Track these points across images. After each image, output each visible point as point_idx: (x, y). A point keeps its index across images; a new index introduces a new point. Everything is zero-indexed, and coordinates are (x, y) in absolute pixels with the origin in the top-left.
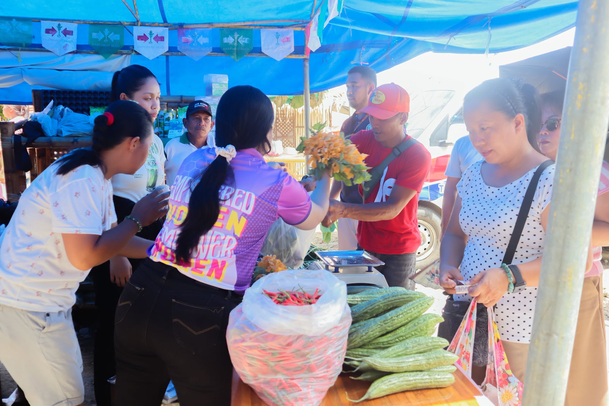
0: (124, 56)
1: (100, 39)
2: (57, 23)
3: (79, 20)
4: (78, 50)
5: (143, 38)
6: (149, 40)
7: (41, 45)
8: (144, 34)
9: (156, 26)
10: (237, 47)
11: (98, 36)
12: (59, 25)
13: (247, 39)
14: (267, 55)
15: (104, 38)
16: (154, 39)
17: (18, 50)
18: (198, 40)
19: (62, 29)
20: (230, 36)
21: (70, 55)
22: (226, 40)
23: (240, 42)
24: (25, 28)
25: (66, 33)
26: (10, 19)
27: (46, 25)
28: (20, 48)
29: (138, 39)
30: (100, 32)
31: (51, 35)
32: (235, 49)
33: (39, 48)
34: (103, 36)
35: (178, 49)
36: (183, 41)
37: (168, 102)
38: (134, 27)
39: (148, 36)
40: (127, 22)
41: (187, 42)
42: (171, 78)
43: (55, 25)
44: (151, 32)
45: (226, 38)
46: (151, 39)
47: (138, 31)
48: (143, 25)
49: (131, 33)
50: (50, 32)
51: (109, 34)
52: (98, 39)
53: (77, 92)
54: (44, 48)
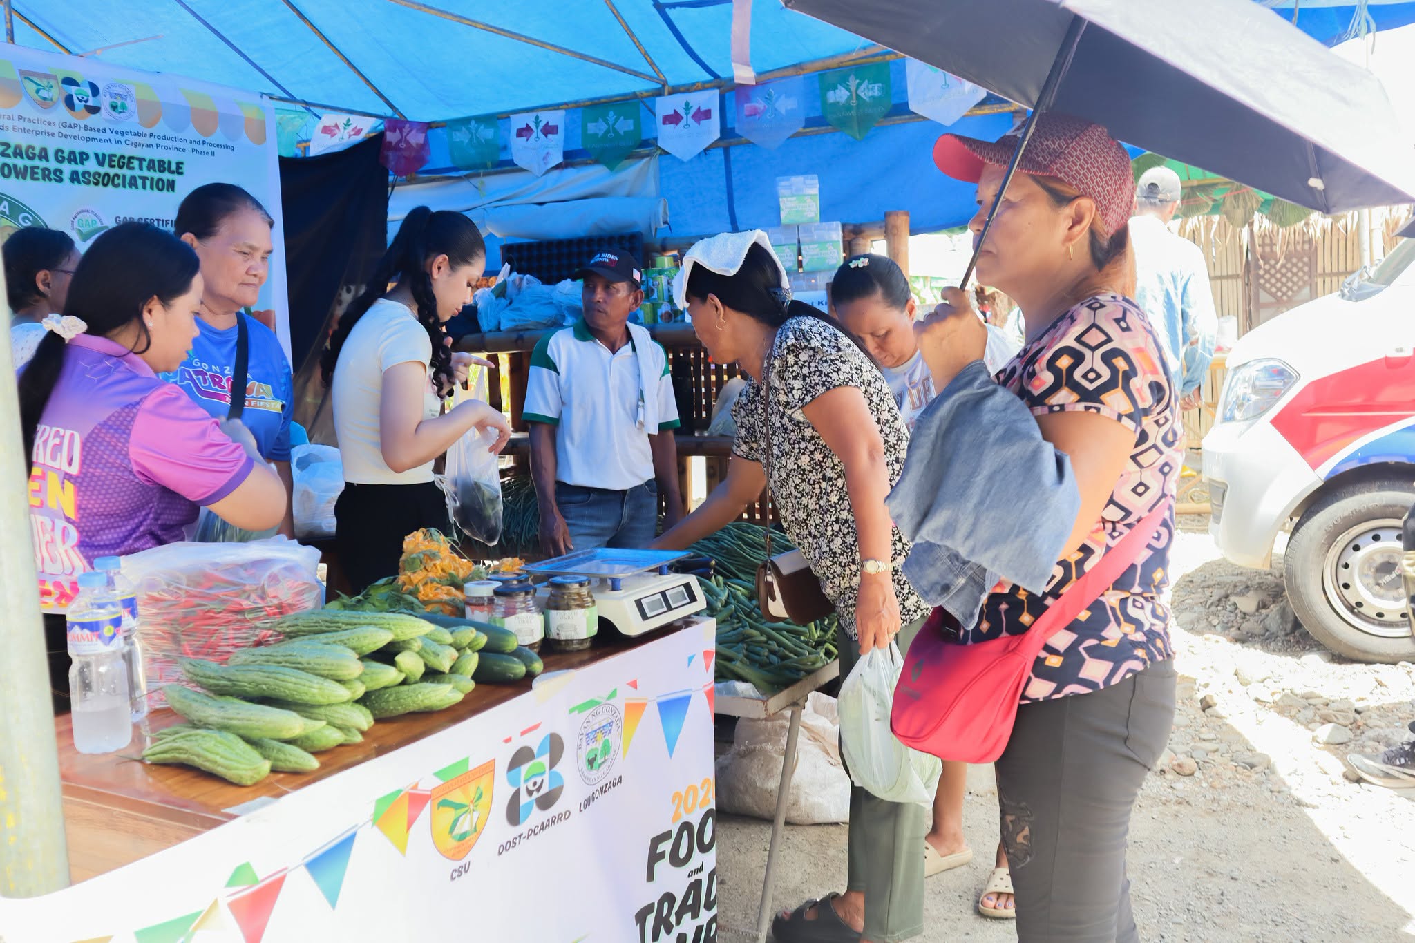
0: (645, 160)
1: (601, 133)
2: (533, 115)
3: (566, 104)
4: (569, 161)
5: (674, 118)
6: (683, 122)
7: (512, 160)
8: (675, 111)
9: (700, 90)
10: (858, 106)
11: (597, 128)
12: (537, 118)
13: (877, 86)
14: (924, 118)
15: (607, 132)
16: (693, 117)
17: (478, 175)
18: (777, 105)
19: (542, 124)
20: (839, 86)
21: (557, 172)
22: (831, 97)
23: (862, 95)
24: (487, 133)
25: (549, 130)
26: (465, 121)
27: (519, 122)
28: (482, 171)
29: (664, 123)
30: (600, 120)
31: (525, 139)
32: (853, 113)
33: (507, 166)
34: (604, 127)
35: (737, 131)
36: (746, 112)
38: (658, 99)
39: (682, 112)
40: (647, 91)
41: (755, 112)
43: (529, 119)
44: (687, 104)
45: (832, 92)
46: (688, 119)
47: (665, 106)
48: (675, 90)
49: (653, 113)
50: (524, 133)
51: (616, 121)
52: (597, 134)
53: (569, 242)
54: (516, 165)
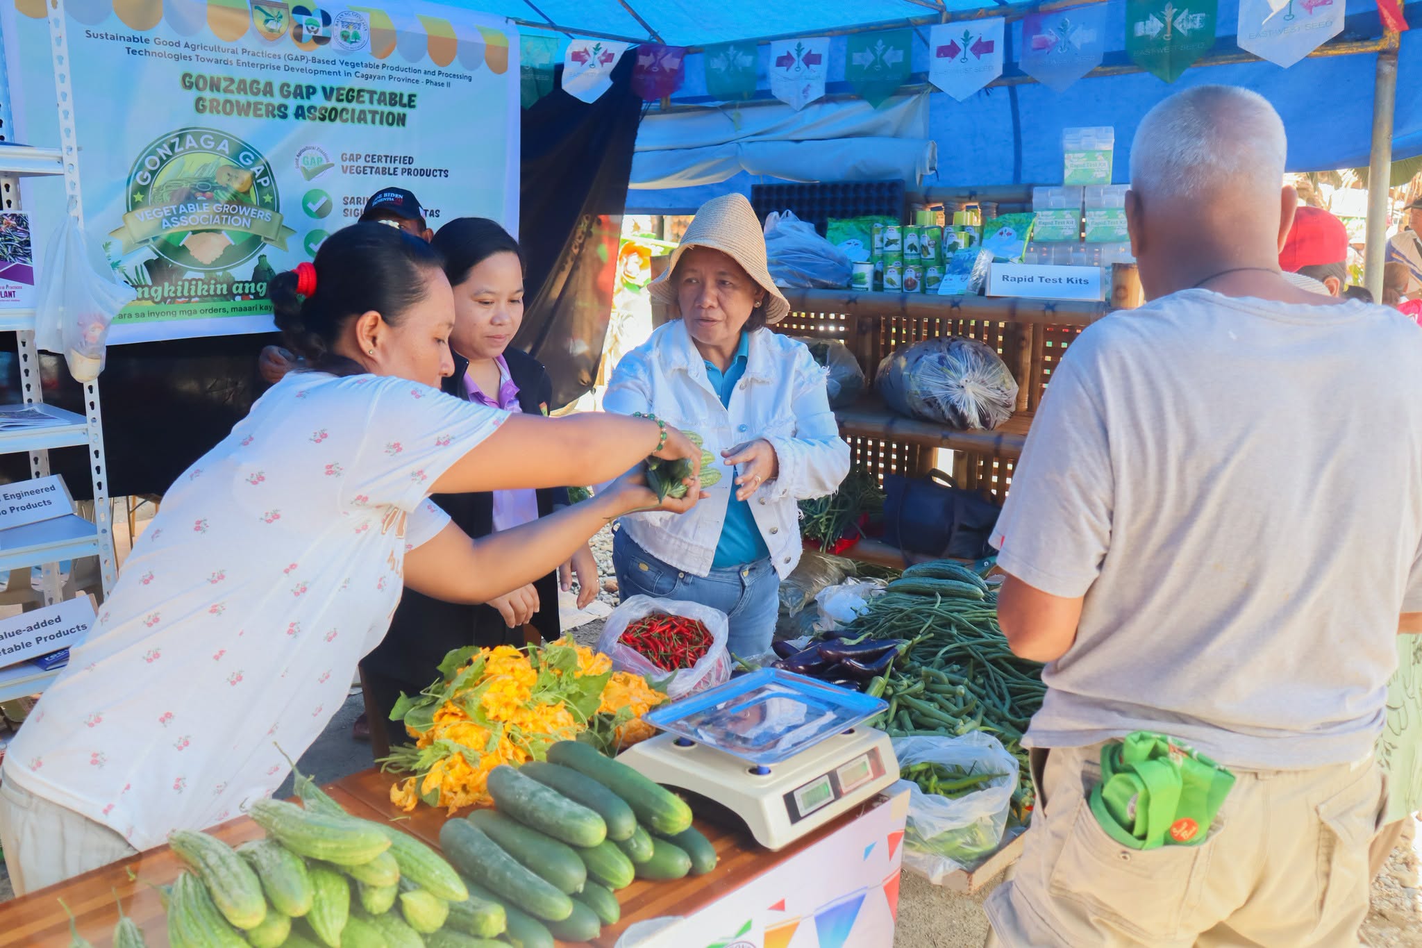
0: (915, 97)
1: (867, 65)
2: (796, 42)
3: (830, 30)
4: (832, 95)
5: (950, 51)
6: (960, 55)
7: (770, 91)
8: (952, 42)
9: (983, 18)
10: (1172, 41)
11: (863, 59)
12: (799, 45)
13: (1199, 17)
14: (1257, 58)
15: (874, 63)
16: (973, 49)
17: (733, 107)
18: (1071, 38)
19: (804, 53)
20: (1151, 17)
21: (817, 106)
22: (1141, 29)
23: (1179, 27)
24: (746, 60)
25: (812, 59)
26: (724, 47)
27: (779, 49)
28: (738, 102)
29: (938, 55)
30: (868, 50)
31: (785, 68)
32: (1166, 49)
33: (764, 98)
34: (871, 58)
35: (1020, 67)
36: (1034, 45)
37: (999, 202)
38: (934, 28)
39: (960, 44)
40: (923, 18)
41: (1044, 45)
42: (1024, 138)
43: (788, 47)
44: (967, 34)
45: (1141, 23)
46: (966, 52)
47: (941, 35)
48: (955, 17)
49: (927, 44)
50: (785, 62)
51: (885, 50)
52: (863, 66)
53: (823, 187)
54: (774, 97)
